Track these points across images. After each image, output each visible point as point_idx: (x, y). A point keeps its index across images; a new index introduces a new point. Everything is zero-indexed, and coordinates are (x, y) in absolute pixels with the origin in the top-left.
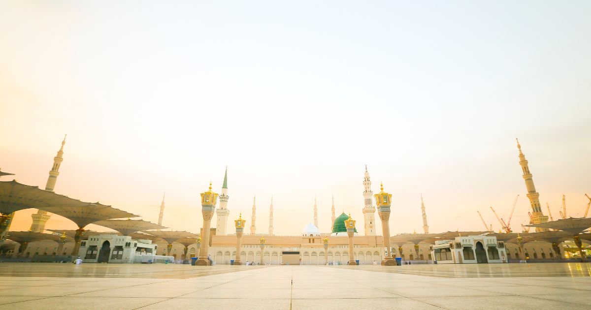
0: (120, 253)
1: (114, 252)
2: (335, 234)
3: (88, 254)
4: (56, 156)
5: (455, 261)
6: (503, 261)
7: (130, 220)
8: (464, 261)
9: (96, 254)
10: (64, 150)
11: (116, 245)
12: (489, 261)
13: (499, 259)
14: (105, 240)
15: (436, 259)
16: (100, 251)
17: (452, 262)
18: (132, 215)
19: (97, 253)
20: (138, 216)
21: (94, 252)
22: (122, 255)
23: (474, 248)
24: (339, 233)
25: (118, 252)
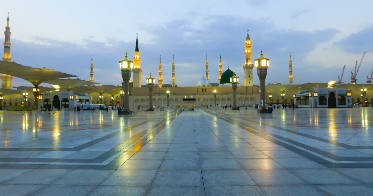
0: (67, 103)
1: (63, 103)
2: (222, 84)
3: (45, 105)
4: (5, 31)
5: (311, 106)
6: (348, 106)
7: (69, 79)
8: (318, 106)
9: (51, 105)
10: (10, 26)
11: (64, 98)
12: (337, 106)
13: (345, 104)
14: (55, 95)
15: (297, 105)
16: (53, 102)
17: (309, 106)
18: (70, 76)
19: (51, 103)
20: (75, 76)
21: (49, 103)
22: (68, 105)
23: (327, 97)
24: (225, 84)
25: (65, 103)
